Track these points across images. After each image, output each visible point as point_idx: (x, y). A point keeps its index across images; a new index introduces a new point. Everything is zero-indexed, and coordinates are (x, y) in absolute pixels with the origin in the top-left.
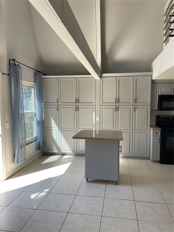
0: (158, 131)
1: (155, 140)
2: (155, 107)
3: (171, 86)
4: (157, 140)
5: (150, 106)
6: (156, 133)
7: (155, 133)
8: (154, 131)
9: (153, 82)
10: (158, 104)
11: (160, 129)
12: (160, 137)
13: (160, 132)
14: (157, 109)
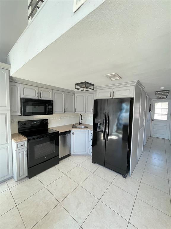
0: (24, 142)
1: (20, 154)
2: (16, 112)
3: (35, 90)
4: (23, 153)
5: (9, 111)
6: (22, 146)
7: (19, 146)
8: (18, 143)
9: (12, 80)
10: (21, 108)
11: (27, 139)
12: (26, 149)
13: (26, 142)
14: (20, 114)
